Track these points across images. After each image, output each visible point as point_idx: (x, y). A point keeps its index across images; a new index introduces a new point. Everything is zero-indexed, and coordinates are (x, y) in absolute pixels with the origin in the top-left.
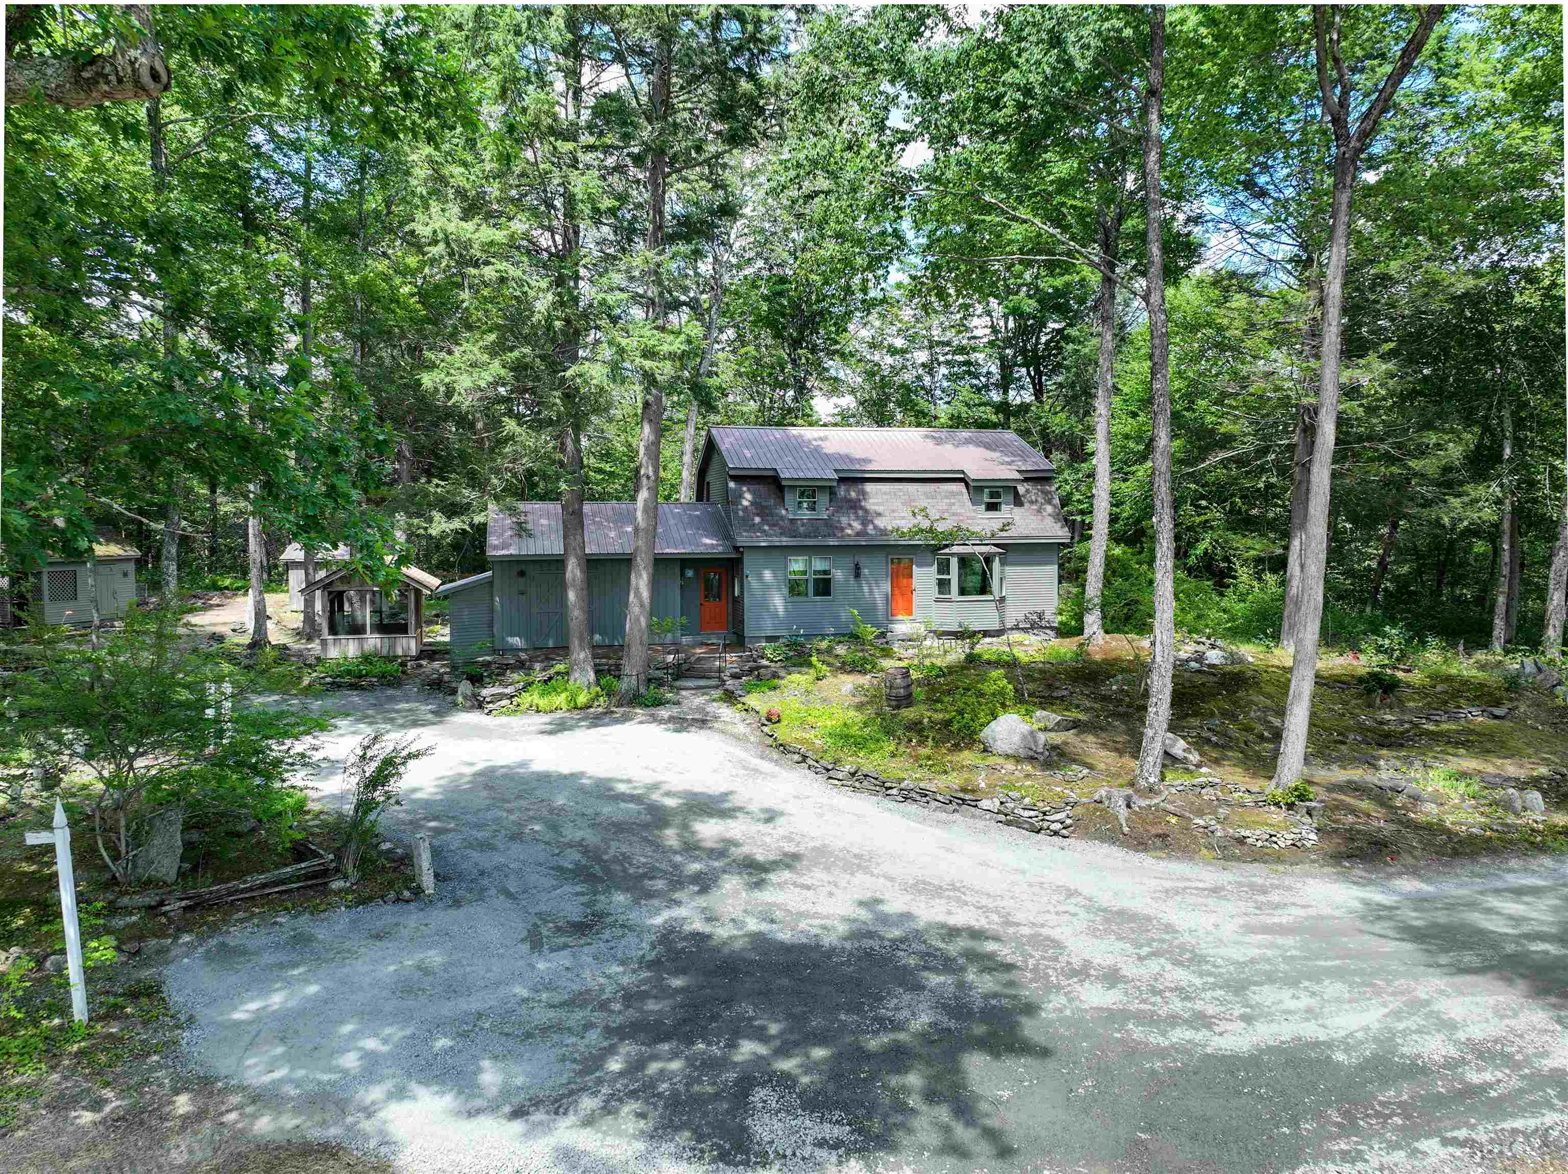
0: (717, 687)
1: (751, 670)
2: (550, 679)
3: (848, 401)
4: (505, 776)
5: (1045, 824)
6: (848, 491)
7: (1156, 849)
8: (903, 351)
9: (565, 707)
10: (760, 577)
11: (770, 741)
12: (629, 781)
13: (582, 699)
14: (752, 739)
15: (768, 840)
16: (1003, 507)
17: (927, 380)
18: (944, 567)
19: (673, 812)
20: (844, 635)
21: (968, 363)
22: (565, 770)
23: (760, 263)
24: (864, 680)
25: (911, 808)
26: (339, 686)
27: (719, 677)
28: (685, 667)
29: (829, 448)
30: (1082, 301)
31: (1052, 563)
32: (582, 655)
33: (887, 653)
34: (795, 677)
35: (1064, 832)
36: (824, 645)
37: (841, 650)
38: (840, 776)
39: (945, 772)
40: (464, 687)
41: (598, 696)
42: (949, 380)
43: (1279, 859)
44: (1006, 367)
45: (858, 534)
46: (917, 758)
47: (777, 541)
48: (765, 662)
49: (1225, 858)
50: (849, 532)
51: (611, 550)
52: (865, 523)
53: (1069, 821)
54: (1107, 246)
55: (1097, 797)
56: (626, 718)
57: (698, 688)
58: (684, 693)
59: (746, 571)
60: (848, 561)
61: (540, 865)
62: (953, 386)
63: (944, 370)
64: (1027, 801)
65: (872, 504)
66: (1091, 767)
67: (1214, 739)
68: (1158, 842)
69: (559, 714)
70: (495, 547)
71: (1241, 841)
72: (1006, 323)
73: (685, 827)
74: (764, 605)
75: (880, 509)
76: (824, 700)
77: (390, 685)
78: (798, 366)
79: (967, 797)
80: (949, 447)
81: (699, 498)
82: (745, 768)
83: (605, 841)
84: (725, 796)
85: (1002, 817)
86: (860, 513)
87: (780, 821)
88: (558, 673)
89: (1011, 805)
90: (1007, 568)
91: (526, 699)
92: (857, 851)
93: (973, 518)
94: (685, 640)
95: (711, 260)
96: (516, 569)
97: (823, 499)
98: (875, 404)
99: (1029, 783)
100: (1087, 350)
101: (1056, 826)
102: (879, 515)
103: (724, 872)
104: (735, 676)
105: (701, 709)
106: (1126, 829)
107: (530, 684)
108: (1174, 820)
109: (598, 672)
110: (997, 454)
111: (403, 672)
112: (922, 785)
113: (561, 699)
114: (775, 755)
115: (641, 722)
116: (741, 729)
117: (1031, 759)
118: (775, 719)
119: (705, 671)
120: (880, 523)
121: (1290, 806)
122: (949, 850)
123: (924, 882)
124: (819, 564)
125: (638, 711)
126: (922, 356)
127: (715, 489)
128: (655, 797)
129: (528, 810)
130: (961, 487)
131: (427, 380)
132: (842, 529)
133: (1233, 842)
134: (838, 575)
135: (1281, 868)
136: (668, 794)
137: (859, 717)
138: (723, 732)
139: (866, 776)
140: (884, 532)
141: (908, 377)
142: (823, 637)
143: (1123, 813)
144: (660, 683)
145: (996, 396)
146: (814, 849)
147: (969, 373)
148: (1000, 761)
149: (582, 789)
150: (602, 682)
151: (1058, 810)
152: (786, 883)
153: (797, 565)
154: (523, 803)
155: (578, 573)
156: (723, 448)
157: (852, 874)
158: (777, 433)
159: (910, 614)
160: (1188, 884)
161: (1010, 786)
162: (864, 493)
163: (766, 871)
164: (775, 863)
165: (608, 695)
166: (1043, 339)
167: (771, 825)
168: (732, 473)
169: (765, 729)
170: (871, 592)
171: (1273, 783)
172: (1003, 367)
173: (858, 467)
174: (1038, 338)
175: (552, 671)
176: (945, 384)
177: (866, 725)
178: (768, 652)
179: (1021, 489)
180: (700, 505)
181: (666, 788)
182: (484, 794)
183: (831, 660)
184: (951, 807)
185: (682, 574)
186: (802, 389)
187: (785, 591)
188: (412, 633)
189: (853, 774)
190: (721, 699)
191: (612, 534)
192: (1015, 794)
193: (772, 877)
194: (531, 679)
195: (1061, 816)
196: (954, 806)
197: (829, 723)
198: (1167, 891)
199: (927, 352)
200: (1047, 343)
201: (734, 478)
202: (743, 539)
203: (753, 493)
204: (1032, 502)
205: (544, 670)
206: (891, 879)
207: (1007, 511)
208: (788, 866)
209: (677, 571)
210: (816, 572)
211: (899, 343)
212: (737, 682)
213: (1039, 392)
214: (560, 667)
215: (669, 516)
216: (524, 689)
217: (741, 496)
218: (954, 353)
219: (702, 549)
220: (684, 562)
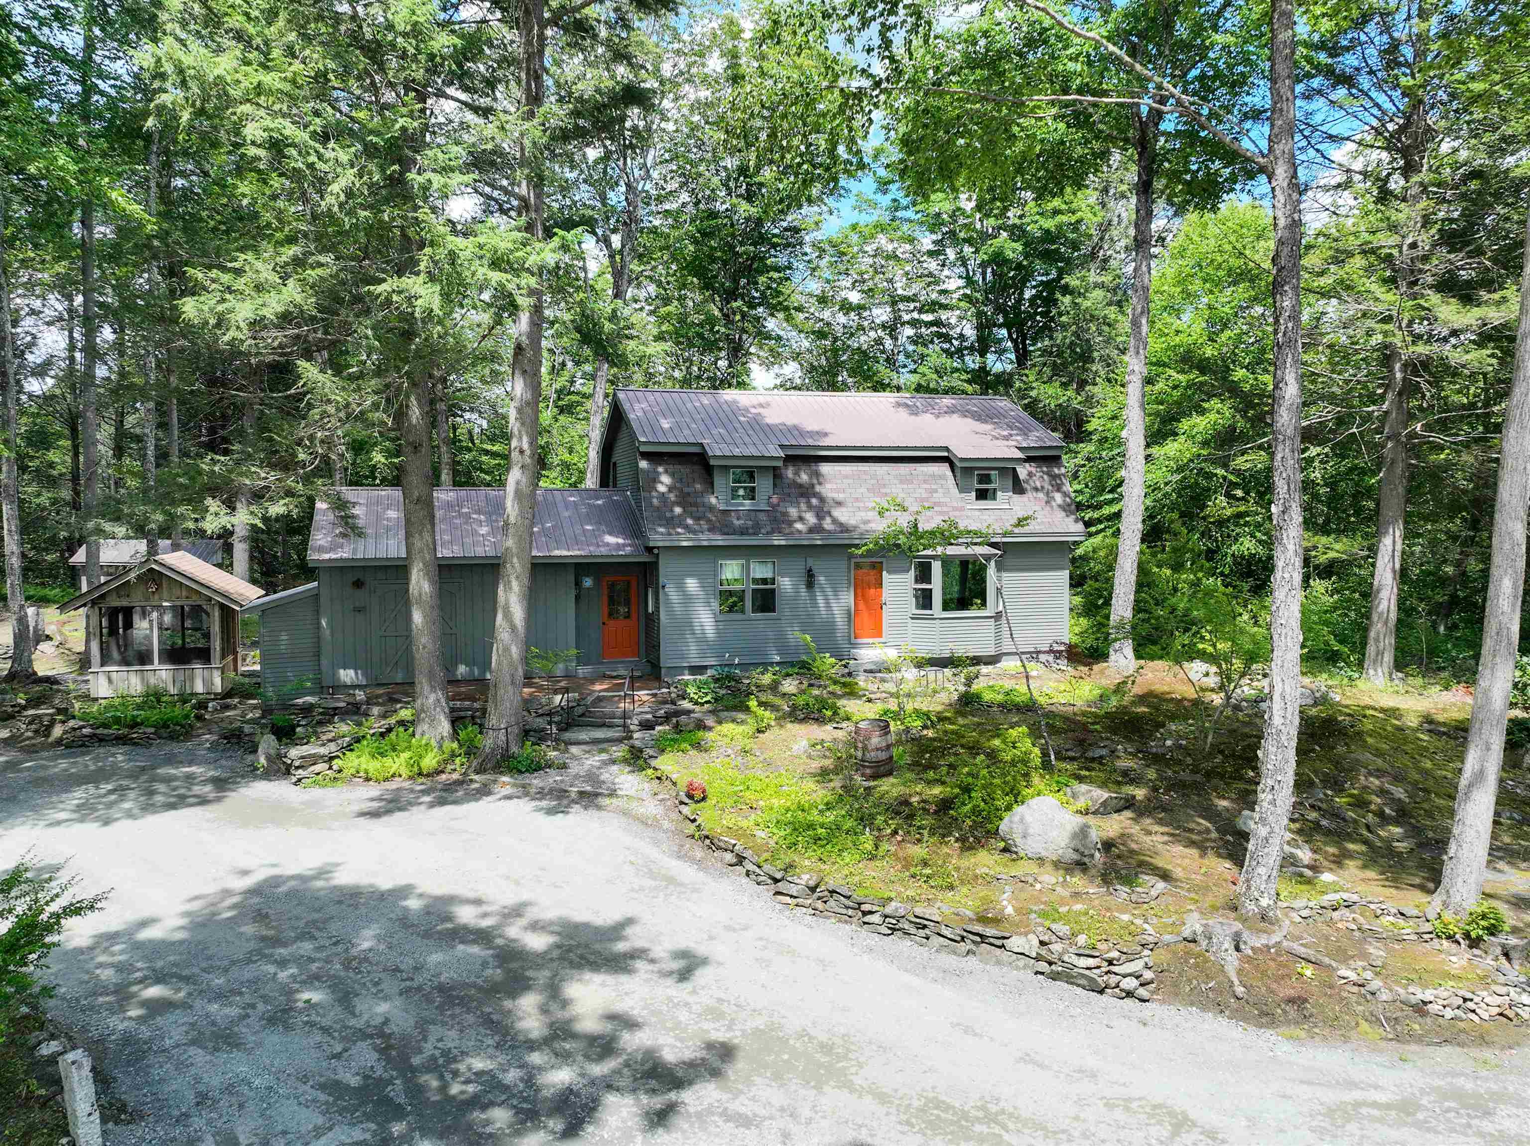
0: (620, 741)
1: (667, 718)
2: (389, 730)
3: (791, 370)
4: (292, 894)
5: (1113, 980)
6: (797, 473)
7: (1288, 1022)
8: (860, 308)
9: (405, 772)
10: (681, 587)
11: (691, 828)
12: (478, 902)
13: (430, 761)
14: (666, 824)
15: (683, 1016)
16: (999, 494)
17: (888, 343)
18: (924, 574)
19: (540, 960)
20: (792, 664)
21: (937, 323)
22: (385, 884)
23: (685, 197)
24: (826, 733)
25: (901, 945)
26: (102, 740)
27: (625, 726)
28: (579, 710)
29: (772, 417)
30: (1075, 246)
31: (1063, 569)
32: (432, 698)
33: (851, 692)
34: (728, 728)
35: (1142, 992)
36: (767, 679)
37: (789, 686)
38: (794, 890)
39: (951, 887)
40: (267, 743)
41: (453, 755)
42: (915, 343)
43: (1483, 1040)
44: (984, 326)
45: (811, 530)
46: (907, 863)
47: (706, 539)
48: (686, 704)
49: (1397, 1038)
50: (799, 526)
51: (480, 551)
52: (820, 516)
53: (1148, 975)
54: (1144, 148)
55: (1187, 933)
56: (485, 791)
57: (595, 742)
58: (574, 750)
59: (662, 580)
60: (799, 566)
61: (304, 1080)
62: (920, 349)
63: (909, 331)
64: (1082, 940)
65: (828, 490)
66: (1165, 876)
67: (1324, 823)
68: (1292, 1011)
69: (393, 785)
70: (321, 549)
71: (1421, 1008)
72: (984, 274)
73: (554, 992)
74: (686, 624)
75: (840, 497)
76: (768, 763)
77: (173, 737)
78: (732, 322)
79: (989, 931)
80: (928, 417)
81: (604, 482)
82: (652, 875)
83: (423, 1025)
84: (617, 930)
85: (1043, 966)
86: (814, 501)
87: (702, 976)
88: (401, 723)
89: (1057, 947)
90: (1004, 574)
91: (352, 762)
92: (823, 1038)
93: (962, 509)
94: (583, 671)
95: (623, 189)
96: (351, 578)
97: (764, 485)
98: (825, 373)
99: (1078, 907)
100: (1089, 304)
101: (1130, 983)
102: (839, 504)
103: (609, 1087)
104: (647, 726)
105: (592, 777)
106: (1240, 990)
107: (358, 740)
108: (1308, 971)
109: (456, 721)
110: (988, 427)
111: (199, 718)
112: (919, 911)
113: (398, 763)
114: (699, 853)
115: (509, 797)
116: (651, 808)
117: (1080, 865)
118: (698, 795)
119: (604, 715)
120: (842, 515)
121: (1474, 943)
122: (968, 1030)
123: (939, 1104)
124: (760, 571)
125: (505, 779)
126: (882, 314)
127: (623, 471)
128: (513, 931)
129: (311, 960)
130: (945, 468)
131: (189, 307)
132: (790, 523)
133: (1408, 1011)
134: (785, 584)
135: (1488, 1054)
136: (535, 926)
137: (820, 794)
138: (625, 813)
139: (833, 892)
140: (844, 528)
141: (864, 340)
142: (766, 666)
143: (1232, 962)
144: (541, 736)
145: (972, 362)
146: (757, 1033)
147: (940, 335)
148: (1032, 868)
149: (405, 921)
150: (462, 735)
151: (1130, 957)
152: (710, 1111)
153: (731, 570)
154: (306, 947)
155: (426, 587)
156: (632, 416)
157: (818, 1088)
158: (704, 399)
159: (879, 635)
160: (1357, 1095)
161: (1050, 913)
162: (818, 474)
163: (679, 1084)
164: (691, 1065)
165: (468, 754)
166: (1028, 294)
167: (687, 986)
168: (643, 449)
169: (686, 810)
170: (828, 606)
171: (1437, 899)
172: (980, 327)
173: (810, 442)
174: (1022, 293)
175: (392, 721)
176: (911, 348)
177: (829, 806)
178: (691, 690)
179: (1023, 471)
180: (605, 492)
181: (533, 914)
182: (249, 929)
183: (778, 701)
184: (963, 947)
185: (578, 584)
186: (737, 351)
187: (715, 605)
188: (216, 663)
189: (813, 889)
190: (625, 761)
191: (484, 530)
192: (1062, 928)
193: (687, 1096)
194: (364, 730)
195: (1136, 966)
196: (967, 946)
197: (775, 802)
198: (1330, 1112)
199: (889, 309)
200: (1032, 300)
201: (646, 455)
202: (658, 536)
203: (672, 475)
204: (1036, 489)
205: (384, 716)
206: (882, 1098)
207: (1005, 500)
208: (715, 1073)
209: (572, 578)
210: (756, 581)
211: (855, 297)
212: (647, 734)
213: (1022, 357)
214: (405, 714)
215: (561, 506)
216: (349, 748)
217: (655, 480)
218: (921, 311)
219: (603, 551)
220: (581, 568)
